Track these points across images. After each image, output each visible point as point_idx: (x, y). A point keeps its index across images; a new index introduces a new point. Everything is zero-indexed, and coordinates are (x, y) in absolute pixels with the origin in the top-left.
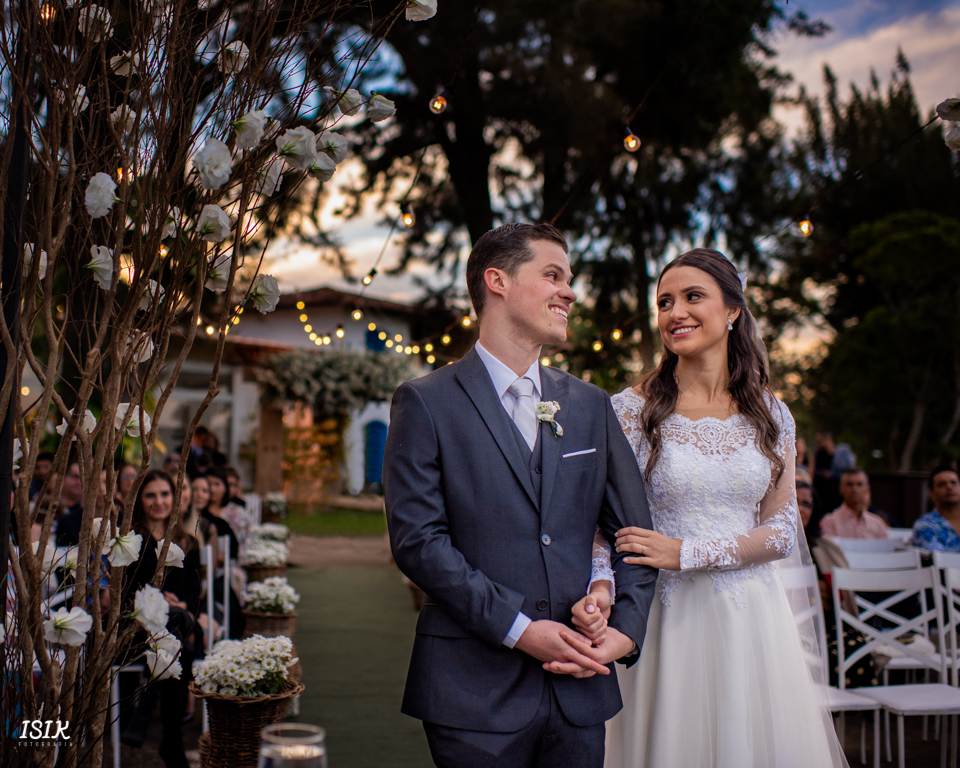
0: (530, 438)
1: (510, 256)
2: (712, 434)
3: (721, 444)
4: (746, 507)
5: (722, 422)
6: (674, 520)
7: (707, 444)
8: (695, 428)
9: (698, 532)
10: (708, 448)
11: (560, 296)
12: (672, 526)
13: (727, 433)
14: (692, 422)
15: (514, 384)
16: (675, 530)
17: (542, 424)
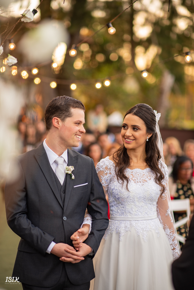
0: (62, 180)
1: (64, 114)
2: (138, 175)
3: (141, 179)
4: (150, 203)
5: (142, 171)
6: (123, 208)
7: (136, 179)
8: (132, 172)
9: (132, 212)
10: (136, 180)
11: (79, 131)
12: (123, 210)
13: (144, 175)
14: (131, 170)
15: (57, 160)
16: (124, 211)
17: (67, 174)
